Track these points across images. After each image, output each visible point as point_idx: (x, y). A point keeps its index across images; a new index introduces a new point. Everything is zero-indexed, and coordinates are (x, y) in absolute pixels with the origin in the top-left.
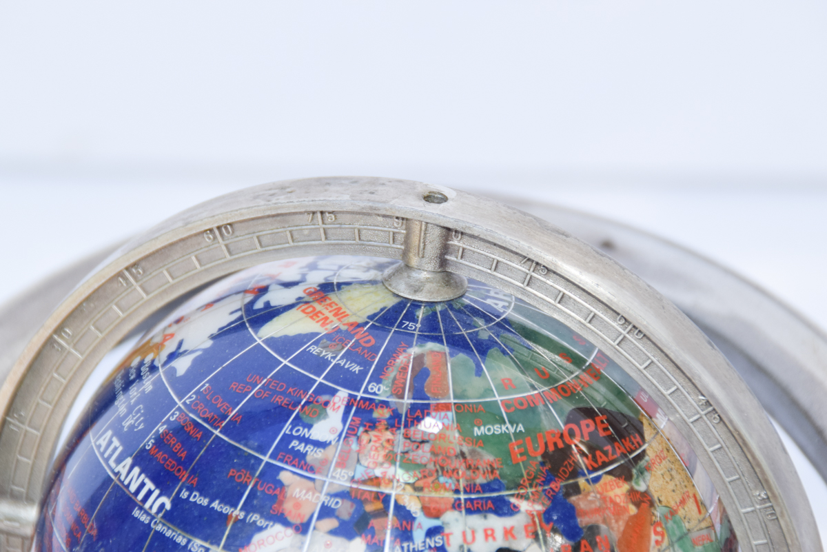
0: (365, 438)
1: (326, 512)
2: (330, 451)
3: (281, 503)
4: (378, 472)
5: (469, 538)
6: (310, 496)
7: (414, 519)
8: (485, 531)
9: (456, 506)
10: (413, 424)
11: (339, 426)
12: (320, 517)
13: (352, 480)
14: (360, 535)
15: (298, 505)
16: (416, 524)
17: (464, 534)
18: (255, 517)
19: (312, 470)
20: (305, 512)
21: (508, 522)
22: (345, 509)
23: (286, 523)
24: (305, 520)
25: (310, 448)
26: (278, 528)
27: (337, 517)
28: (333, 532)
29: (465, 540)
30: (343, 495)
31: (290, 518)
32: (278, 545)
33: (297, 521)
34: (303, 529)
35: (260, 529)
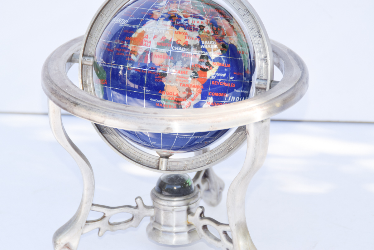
0: (171, 5)
1: (162, 17)
2: (163, 7)
3: (152, 16)
4: (174, 10)
5: (194, 22)
6: (159, 14)
7: (181, 18)
8: (197, 21)
9: (191, 16)
10: (182, 3)
11: (166, 3)
12: (161, 17)
13: (168, 11)
14: (170, 20)
15: (156, 16)
16: (182, 19)
17: (192, 21)
18: (147, 19)
19: (159, 10)
20: (158, 17)
21: (202, 21)
22: (167, 16)
23: (153, 19)
24: (158, 18)
25: (159, 7)
26: (152, 20)
27: (165, 17)
28: (164, 20)
29: (192, 22)
30: (166, 14)
31: (154, 18)
32: (152, 23)
33: (156, 19)
34: (157, 20)
35: (148, 21)
